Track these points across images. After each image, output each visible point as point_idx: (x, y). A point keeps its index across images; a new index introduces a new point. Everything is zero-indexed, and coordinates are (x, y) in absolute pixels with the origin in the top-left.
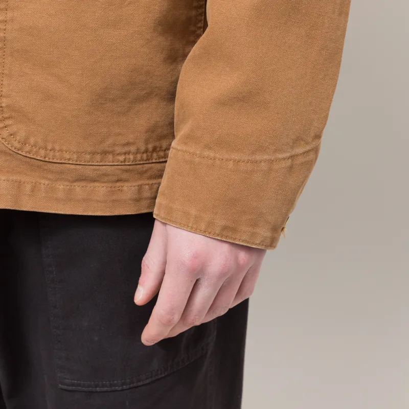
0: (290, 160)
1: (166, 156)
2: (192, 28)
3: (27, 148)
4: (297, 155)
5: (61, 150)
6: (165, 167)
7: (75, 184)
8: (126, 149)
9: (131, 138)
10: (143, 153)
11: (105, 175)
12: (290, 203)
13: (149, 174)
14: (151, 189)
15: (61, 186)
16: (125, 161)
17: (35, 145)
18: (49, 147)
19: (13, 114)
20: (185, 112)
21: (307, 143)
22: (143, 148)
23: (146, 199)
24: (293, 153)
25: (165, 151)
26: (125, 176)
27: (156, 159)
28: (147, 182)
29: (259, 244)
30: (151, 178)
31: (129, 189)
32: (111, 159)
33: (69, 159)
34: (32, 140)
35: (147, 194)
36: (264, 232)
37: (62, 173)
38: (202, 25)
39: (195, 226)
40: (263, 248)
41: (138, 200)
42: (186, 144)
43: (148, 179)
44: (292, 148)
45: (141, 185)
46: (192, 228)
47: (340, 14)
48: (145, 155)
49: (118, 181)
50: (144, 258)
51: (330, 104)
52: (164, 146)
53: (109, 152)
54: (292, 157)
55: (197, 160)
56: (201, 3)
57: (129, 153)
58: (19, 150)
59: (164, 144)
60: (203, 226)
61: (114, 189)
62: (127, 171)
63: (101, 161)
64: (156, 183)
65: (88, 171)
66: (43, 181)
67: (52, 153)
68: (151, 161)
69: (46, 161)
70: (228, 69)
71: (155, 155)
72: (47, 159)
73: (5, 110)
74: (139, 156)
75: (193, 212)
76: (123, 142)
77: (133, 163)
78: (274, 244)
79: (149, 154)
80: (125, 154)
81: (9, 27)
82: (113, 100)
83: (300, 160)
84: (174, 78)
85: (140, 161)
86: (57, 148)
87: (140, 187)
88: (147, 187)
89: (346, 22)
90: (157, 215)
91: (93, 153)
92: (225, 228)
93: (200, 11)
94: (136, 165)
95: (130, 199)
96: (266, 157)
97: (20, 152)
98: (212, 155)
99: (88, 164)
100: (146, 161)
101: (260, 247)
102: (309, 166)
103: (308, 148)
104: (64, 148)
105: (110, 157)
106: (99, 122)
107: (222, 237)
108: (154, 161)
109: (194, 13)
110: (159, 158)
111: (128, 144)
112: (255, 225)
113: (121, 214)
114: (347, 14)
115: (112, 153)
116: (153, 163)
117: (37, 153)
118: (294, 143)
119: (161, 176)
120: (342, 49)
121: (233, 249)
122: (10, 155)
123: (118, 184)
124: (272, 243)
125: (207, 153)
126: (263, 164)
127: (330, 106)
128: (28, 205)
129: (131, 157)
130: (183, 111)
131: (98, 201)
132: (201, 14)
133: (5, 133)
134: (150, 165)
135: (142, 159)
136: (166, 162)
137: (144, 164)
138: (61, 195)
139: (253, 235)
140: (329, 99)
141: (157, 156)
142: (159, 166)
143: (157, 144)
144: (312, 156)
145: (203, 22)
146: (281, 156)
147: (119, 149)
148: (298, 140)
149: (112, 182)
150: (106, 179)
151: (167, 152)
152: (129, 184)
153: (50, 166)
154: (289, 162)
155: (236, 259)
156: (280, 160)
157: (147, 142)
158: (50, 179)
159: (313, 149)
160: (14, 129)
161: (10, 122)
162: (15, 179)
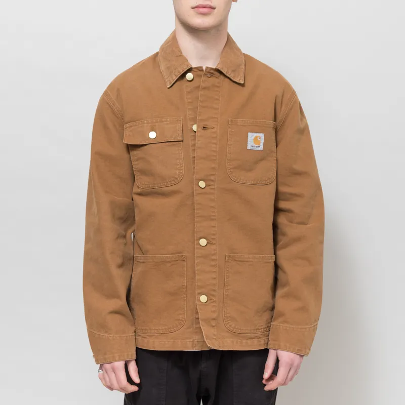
3: (235, 329)
5: (245, 330)
7: (248, 340)
11: (256, 336)
13: (266, 335)
14: (267, 340)
15: (244, 341)
16: (261, 331)
17: (237, 329)
19: (231, 319)
22: (265, 327)
23: (266, 343)
28: (266, 338)
34: (237, 327)
37: (245, 337)
41: (264, 344)
61: (258, 341)
62: (262, 335)
65: (253, 336)
66: (239, 340)
67: (242, 331)
68: (267, 331)
69: (241, 333)
71: (268, 329)
73: (228, 318)
74: (264, 330)
77: (263, 332)
96: (308, 327)
97: (233, 331)
105: (258, 331)
111: (262, 326)
115: (258, 329)
117: (238, 331)
122: (229, 332)
123: (260, 339)
126: (307, 329)
133: (228, 325)
137: (265, 332)
138: (244, 344)
143: (268, 325)
147: (260, 328)
149: (258, 339)
151: (270, 327)
152: (262, 339)
153: (242, 335)
154: (313, 328)
157: (266, 325)
158: (241, 339)
160: (231, 324)
161: (229, 322)
162: (231, 340)
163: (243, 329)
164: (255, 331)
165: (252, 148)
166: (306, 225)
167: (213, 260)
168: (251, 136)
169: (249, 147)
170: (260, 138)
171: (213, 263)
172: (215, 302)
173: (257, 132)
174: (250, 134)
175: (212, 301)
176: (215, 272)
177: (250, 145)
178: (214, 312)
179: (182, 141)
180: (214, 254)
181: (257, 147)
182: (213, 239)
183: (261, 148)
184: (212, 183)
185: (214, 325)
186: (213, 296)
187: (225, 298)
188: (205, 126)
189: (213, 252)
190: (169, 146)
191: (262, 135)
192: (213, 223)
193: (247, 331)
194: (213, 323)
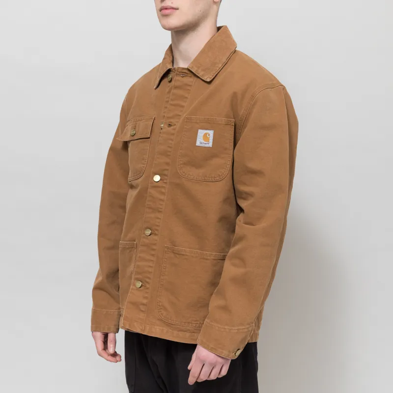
5: (175, 321)
7: (179, 332)
10: (202, 324)
11: (189, 330)
15: (175, 332)
16: (195, 326)
17: (168, 318)
19: (163, 308)
32: (191, 325)
33: (178, 324)
37: (175, 328)
49: (193, 332)
55: (208, 325)
61: (191, 335)
62: (196, 329)
63: (188, 326)
65: (183, 328)
66: (170, 330)
72: (171, 323)
73: (161, 306)
91: (185, 323)
92: (212, 348)
94: (199, 328)
96: (228, 327)
97: (163, 320)
111: (197, 321)
117: (168, 321)
125: (211, 323)
126: (227, 330)
129: (198, 325)
131: (186, 338)
133: (160, 313)
138: (174, 335)
152: (197, 334)
161: (161, 310)
162: (161, 328)
163: (173, 320)
165: (201, 145)
166: (254, 226)
167: (154, 250)
168: (201, 133)
169: (198, 144)
170: (209, 135)
171: (153, 252)
172: (148, 288)
173: (206, 129)
174: (200, 131)
175: (146, 287)
176: (152, 261)
177: (200, 141)
178: (146, 298)
179: (149, 138)
180: (155, 244)
181: (206, 144)
182: (157, 230)
183: (210, 145)
184: (166, 178)
185: (143, 310)
186: (147, 282)
187: (160, 287)
188: (170, 124)
189: (154, 242)
190: (141, 142)
191: (211, 133)
192: (159, 215)
193: (177, 322)
194: (142, 308)
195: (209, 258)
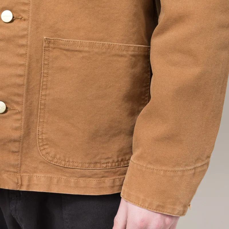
0: (194, 170)
1: (128, 163)
2: (143, 97)
3: (55, 160)
4: (197, 167)
5: (73, 162)
6: (127, 169)
7: (80, 179)
8: (107, 161)
9: (110, 155)
10: (116, 162)
11: (96, 174)
12: (193, 192)
13: (119, 173)
14: (120, 181)
15: (72, 180)
16: (106, 167)
17: (60, 159)
18: (67, 160)
19: (48, 143)
20: (138, 143)
21: (203, 161)
22: (116, 160)
23: (117, 186)
24: (195, 166)
25: (127, 160)
26: (106, 175)
27: (123, 165)
28: (118, 177)
29: (177, 214)
30: (120, 175)
31: (108, 182)
32: (99, 166)
33: (77, 166)
34: (58, 156)
35: (118, 183)
36: (179, 208)
37: (73, 173)
38: (148, 95)
39: (142, 204)
40: (179, 216)
41: (113, 187)
42: (138, 160)
43: (118, 175)
44: (195, 164)
45: (115, 179)
46: (141, 205)
47: (221, 93)
48: (117, 164)
49: (102, 177)
50: (115, 218)
51: (215, 140)
52: (127, 159)
53: (98, 163)
54: (195, 168)
55: (144, 169)
56: (148, 84)
57: (108, 163)
58: (51, 161)
59: (127, 157)
60: (147, 205)
61: (100, 181)
62: (107, 172)
63: (94, 167)
64: (122, 178)
65: (87, 172)
66: (63, 177)
67: (68, 164)
68: (120, 166)
69: (65, 167)
70: (161, 122)
71: (122, 163)
72: (65, 166)
73: (45, 140)
74: (114, 164)
75: (142, 197)
76: (105, 157)
77: (111, 168)
78: (185, 214)
79: (119, 163)
80: (106, 163)
81: (47, 98)
82: (101, 136)
83: (199, 169)
84: (133, 124)
85: (114, 166)
86: (71, 160)
87: (114, 180)
88: (118, 179)
89: (224, 96)
90: (123, 196)
91: (90, 163)
92: (158, 206)
93: (147, 88)
94: (112, 168)
95: (109, 187)
96: (181, 169)
97: (51, 162)
98: (152, 167)
99: (87, 169)
100: (117, 166)
101: (177, 216)
102: (204, 172)
103: (203, 163)
104: (75, 160)
105: (99, 165)
106: (93, 147)
107: (157, 211)
108: (122, 166)
109: (144, 89)
110: (124, 165)
111: (108, 158)
112: (174, 204)
113: (104, 194)
114: (225, 93)
115: (100, 163)
116: (121, 167)
117: (60, 163)
118: (196, 161)
119: (125, 174)
120: (222, 111)
121: (163, 216)
122: (46, 163)
123: (103, 179)
124: (183, 213)
125: (149, 166)
126: (179, 172)
127: (215, 141)
128: (55, 190)
129: (110, 165)
130: (137, 142)
131: (92, 188)
132: (147, 90)
133: (44, 152)
134: (120, 168)
135: (115, 166)
136: (128, 166)
137: (116, 168)
138: (72, 184)
139: (174, 209)
140: (215, 137)
141: (123, 163)
142: (124, 169)
143: (124, 158)
144: (205, 167)
145: (148, 93)
146: (189, 168)
147: (103, 161)
148: (198, 160)
149: (99, 178)
150: (96, 176)
151: (128, 161)
152: (108, 179)
153: (67, 170)
154: (193, 171)
155: (164, 222)
156: (188, 170)
157: (118, 157)
158: (66, 176)
159: (206, 164)
160: (49, 150)
161: (46, 147)
163: (69, 161)
164: (92, 165)
167: (21, 46)
171: (22, 51)
175: (15, 112)
176: (23, 65)
178: (17, 129)
182: (24, 11)
185: (15, 149)
186: (17, 104)
189: (22, 33)
193: (76, 164)
195: (125, 53)
